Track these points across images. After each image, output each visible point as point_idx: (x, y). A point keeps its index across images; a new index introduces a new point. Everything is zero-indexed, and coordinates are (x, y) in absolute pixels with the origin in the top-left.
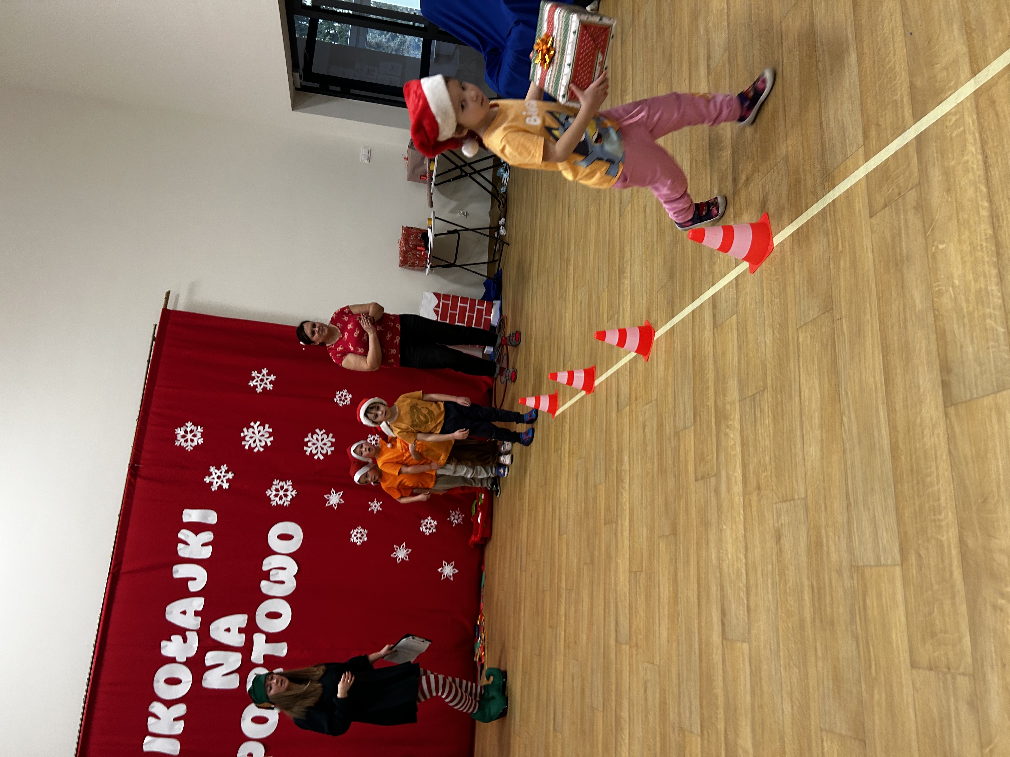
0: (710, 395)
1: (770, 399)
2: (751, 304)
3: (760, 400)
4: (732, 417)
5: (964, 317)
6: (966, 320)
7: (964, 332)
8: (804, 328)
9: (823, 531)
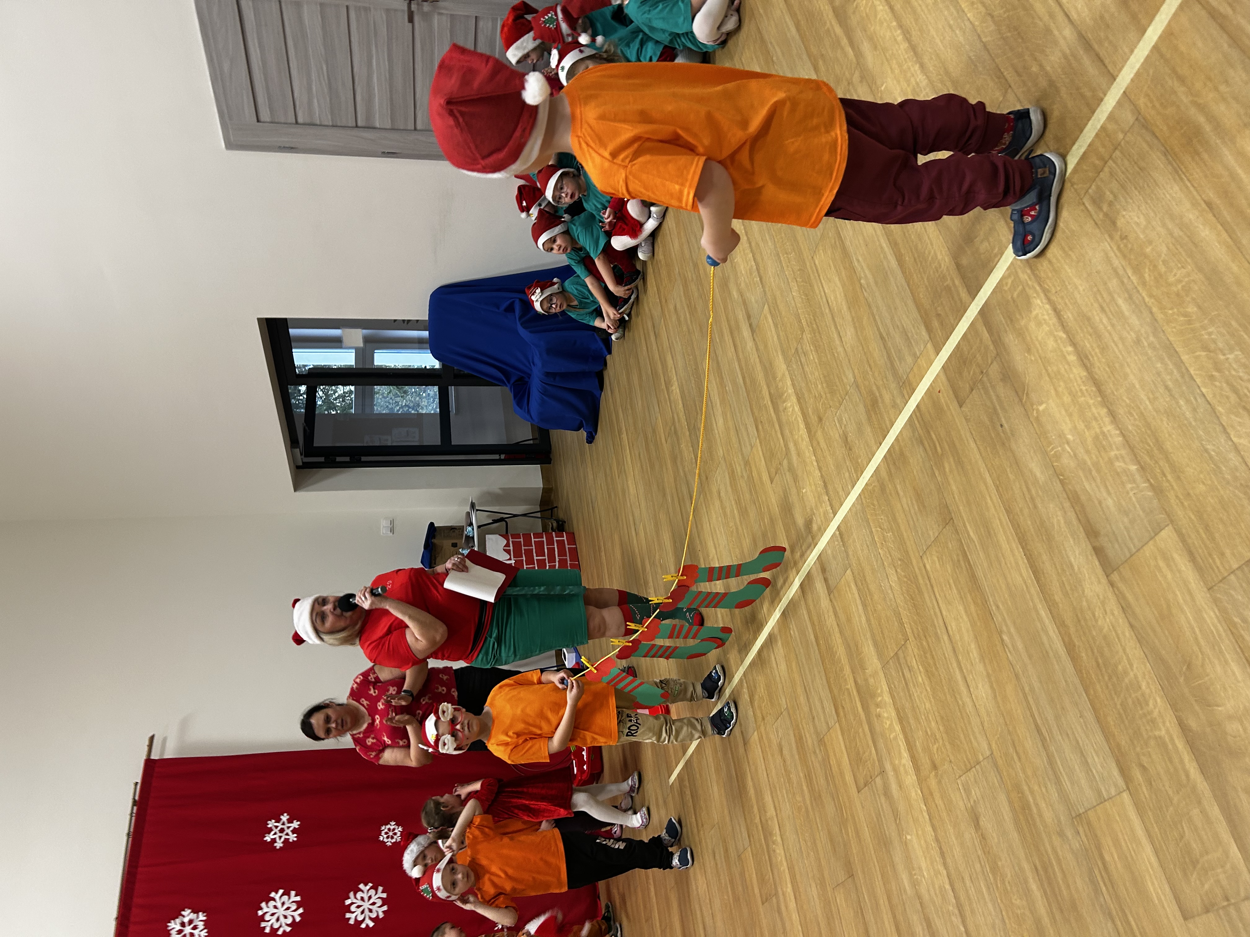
0: (847, 676)
1: (916, 650)
2: (862, 550)
3: (905, 657)
4: (879, 691)
5: (1090, 471)
6: (1094, 473)
7: (1097, 486)
8: (928, 553)
9: (1025, 788)
